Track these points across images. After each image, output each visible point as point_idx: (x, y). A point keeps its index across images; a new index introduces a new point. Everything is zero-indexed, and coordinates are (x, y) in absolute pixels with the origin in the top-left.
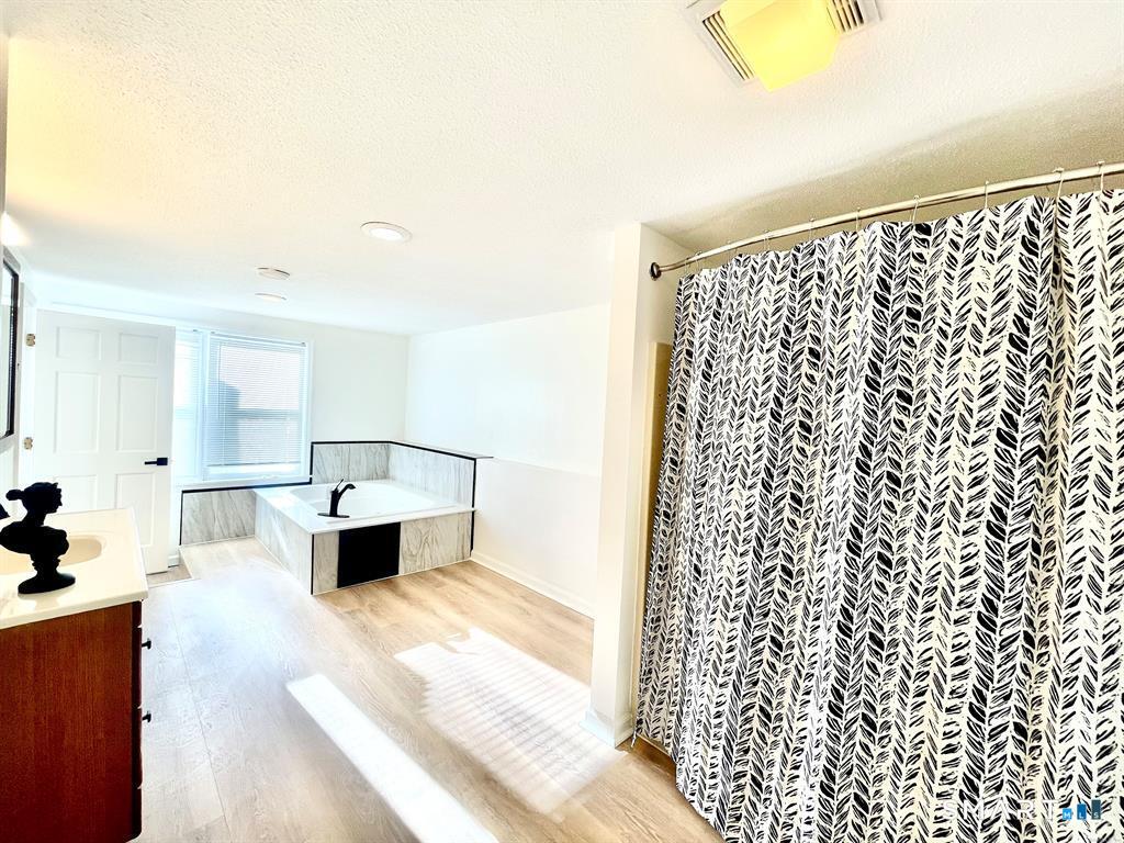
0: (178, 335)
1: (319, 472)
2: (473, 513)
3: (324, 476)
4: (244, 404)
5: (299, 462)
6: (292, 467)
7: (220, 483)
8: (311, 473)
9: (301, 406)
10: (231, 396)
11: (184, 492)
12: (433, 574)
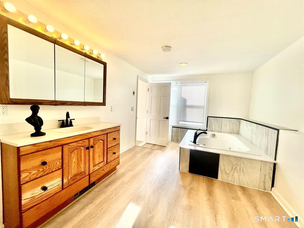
0: (172, 84)
1: (210, 127)
2: (275, 165)
3: (211, 129)
4: (188, 103)
5: (203, 123)
6: (201, 124)
7: (181, 126)
8: (207, 127)
9: (205, 104)
10: (185, 101)
11: (173, 127)
12: (238, 189)
